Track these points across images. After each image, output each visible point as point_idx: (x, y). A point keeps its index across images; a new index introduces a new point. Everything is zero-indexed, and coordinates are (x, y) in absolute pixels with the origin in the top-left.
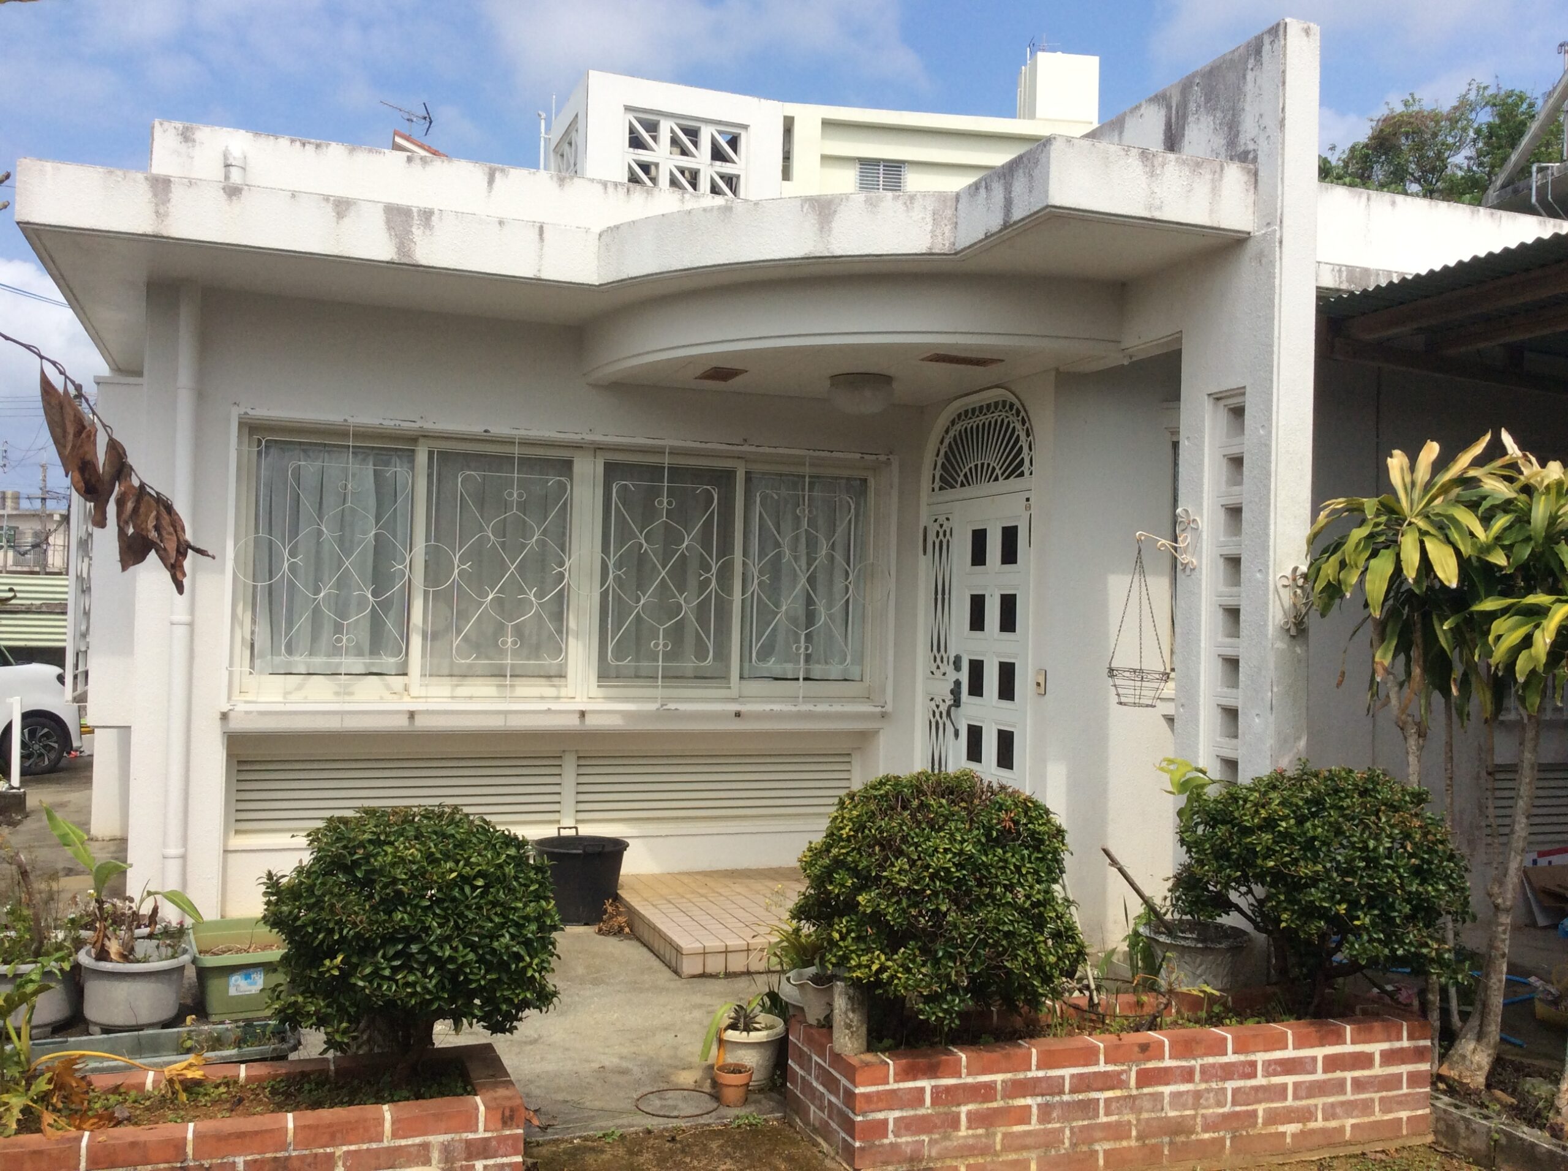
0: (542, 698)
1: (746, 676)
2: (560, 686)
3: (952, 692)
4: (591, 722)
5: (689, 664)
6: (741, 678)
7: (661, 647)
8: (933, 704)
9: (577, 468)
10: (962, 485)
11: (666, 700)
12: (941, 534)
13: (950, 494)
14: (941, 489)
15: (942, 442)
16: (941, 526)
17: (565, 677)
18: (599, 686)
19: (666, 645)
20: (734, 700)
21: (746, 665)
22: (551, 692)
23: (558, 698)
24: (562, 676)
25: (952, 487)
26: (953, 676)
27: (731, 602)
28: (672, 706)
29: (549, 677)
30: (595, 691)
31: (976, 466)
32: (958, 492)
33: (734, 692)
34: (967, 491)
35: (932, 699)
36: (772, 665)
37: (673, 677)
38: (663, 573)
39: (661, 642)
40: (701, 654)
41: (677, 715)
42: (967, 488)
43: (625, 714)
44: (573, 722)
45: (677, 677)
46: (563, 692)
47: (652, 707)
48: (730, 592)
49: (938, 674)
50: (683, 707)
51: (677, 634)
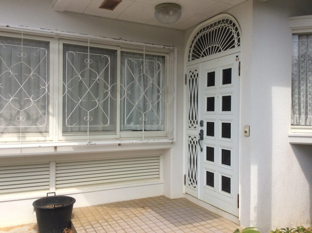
0: (38, 141)
1: (122, 129)
2: (46, 136)
3: (200, 134)
4: (59, 150)
5: (101, 126)
6: (121, 130)
7: (88, 119)
8: (190, 139)
9: (51, 46)
10: (203, 56)
11: (91, 140)
12: (193, 77)
13: (197, 61)
14: (193, 59)
15: (193, 42)
16: (193, 73)
17: (48, 132)
18: (63, 136)
19: (90, 119)
20: (118, 139)
21: (122, 125)
22: (42, 138)
23: (45, 141)
24: (47, 132)
25: (198, 58)
26: (199, 128)
27: (116, 102)
28: (93, 143)
29: (41, 132)
30: (61, 137)
31: (209, 48)
32: (201, 59)
33: (118, 136)
34: (205, 58)
35: (190, 137)
36: (132, 125)
37: (93, 131)
38: (89, 90)
39: (88, 117)
40: (105, 122)
41: (96, 146)
42: (205, 57)
43: (74, 147)
44: (52, 151)
45: (96, 131)
46: (47, 138)
47: (85, 143)
48: (116, 98)
49: (192, 128)
50: (98, 143)
51: (95, 114)
